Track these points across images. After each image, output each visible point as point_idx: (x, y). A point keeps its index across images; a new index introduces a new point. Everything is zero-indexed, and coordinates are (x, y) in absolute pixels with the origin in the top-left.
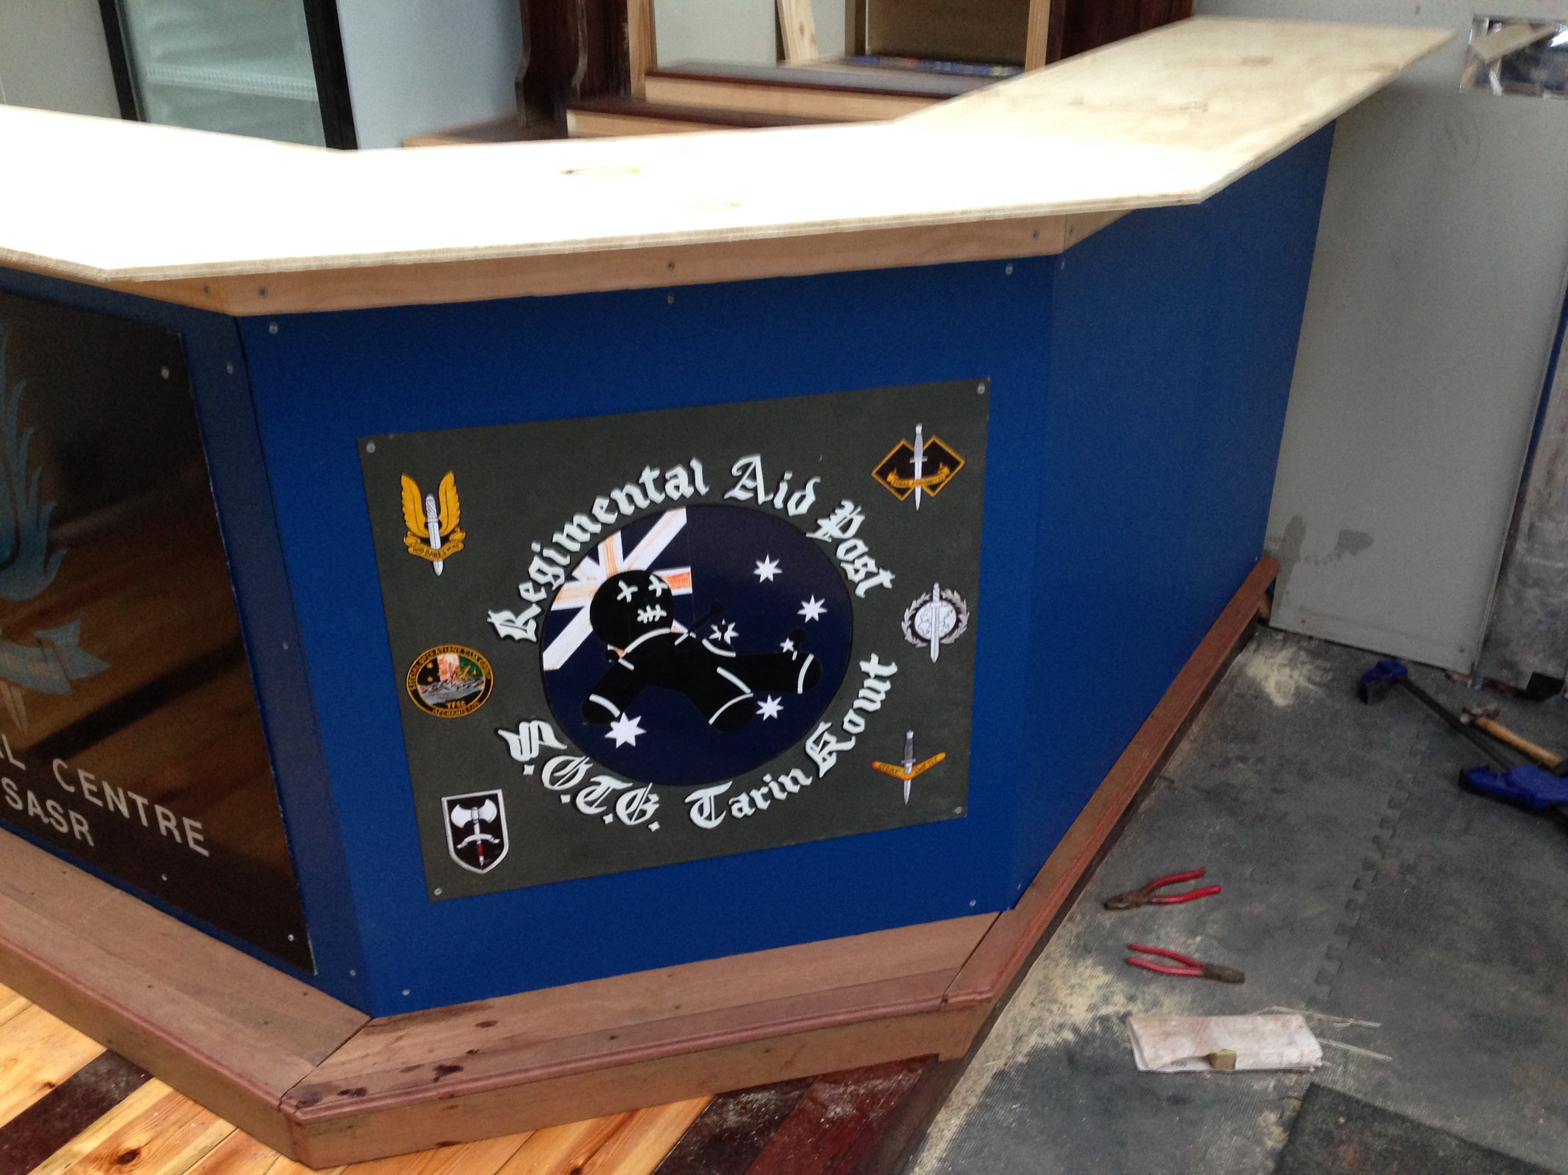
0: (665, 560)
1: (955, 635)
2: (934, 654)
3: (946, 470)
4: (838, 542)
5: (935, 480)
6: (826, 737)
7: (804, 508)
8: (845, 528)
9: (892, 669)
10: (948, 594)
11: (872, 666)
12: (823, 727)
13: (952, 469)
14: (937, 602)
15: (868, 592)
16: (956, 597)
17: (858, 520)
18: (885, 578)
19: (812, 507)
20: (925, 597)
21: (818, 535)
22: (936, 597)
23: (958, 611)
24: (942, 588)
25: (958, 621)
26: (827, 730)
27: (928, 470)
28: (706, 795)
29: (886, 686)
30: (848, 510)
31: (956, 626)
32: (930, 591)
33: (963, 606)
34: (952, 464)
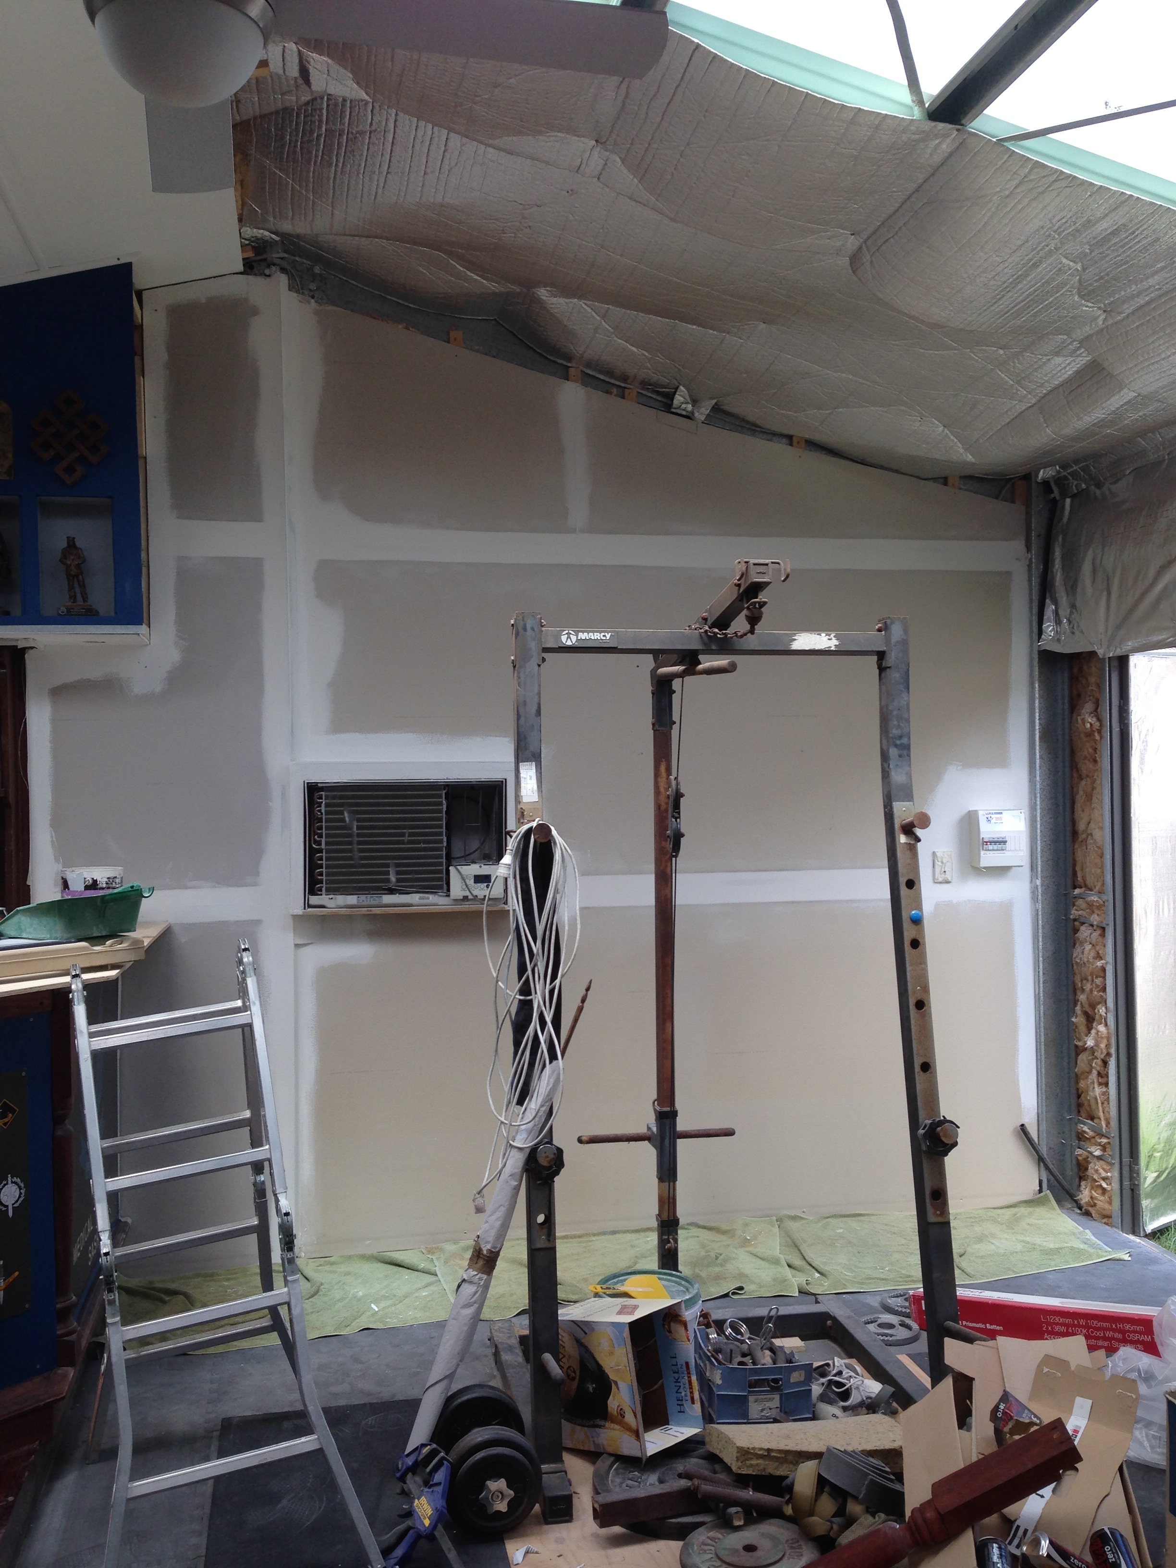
1: (19, 1202)
2: (10, 1214)
3: (10, 1115)
5: (6, 1120)
10: (15, 1179)
13: (13, 1115)
14: (10, 1185)
16: (18, 1180)
20: (4, 1182)
22: (10, 1182)
23: (20, 1188)
24: (12, 1177)
25: (21, 1193)
27: (3, 1115)
31: (20, 1197)
32: (7, 1179)
33: (22, 1185)
34: (13, 1111)
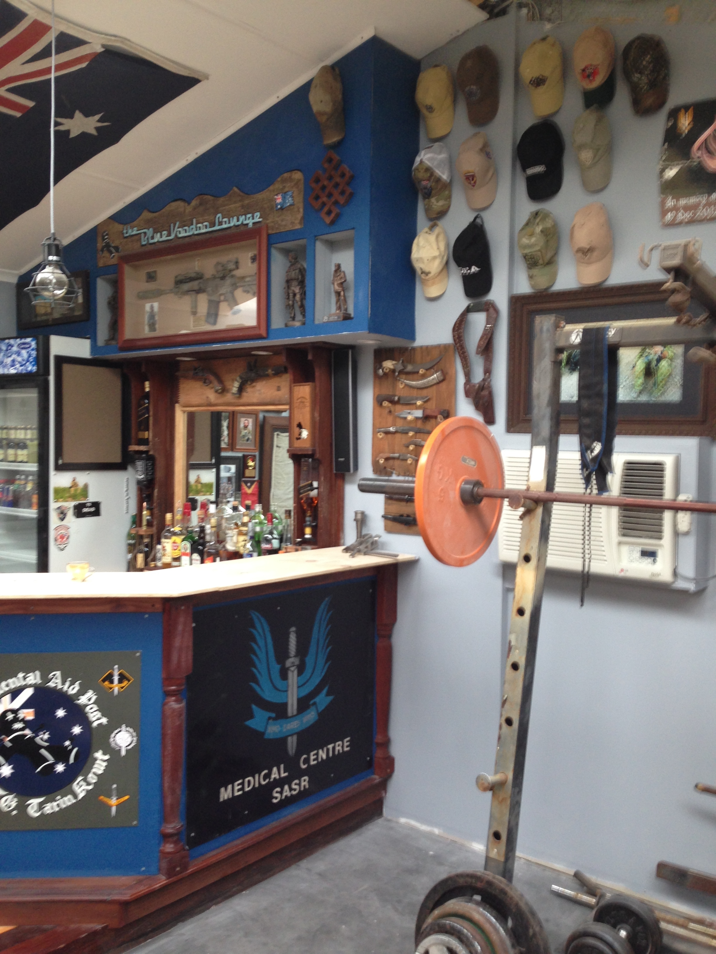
0: (25, 706)
1: (131, 746)
2: (123, 753)
3: (126, 682)
4: (87, 705)
5: (122, 685)
6: (82, 783)
7: (75, 691)
8: (89, 700)
9: (107, 757)
10: (128, 729)
11: (99, 755)
12: (80, 778)
13: (128, 682)
14: (124, 732)
15: (99, 725)
16: (131, 730)
17: (94, 698)
18: (104, 721)
19: (78, 691)
20: (119, 729)
21: (79, 702)
22: (124, 730)
23: (133, 736)
24: (127, 727)
25: (133, 740)
26: (82, 780)
27: (120, 681)
28: (35, 802)
29: (105, 764)
30: (90, 694)
31: (132, 742)
32: (121, 727)
33: (134, 734)
34: (129, 680)
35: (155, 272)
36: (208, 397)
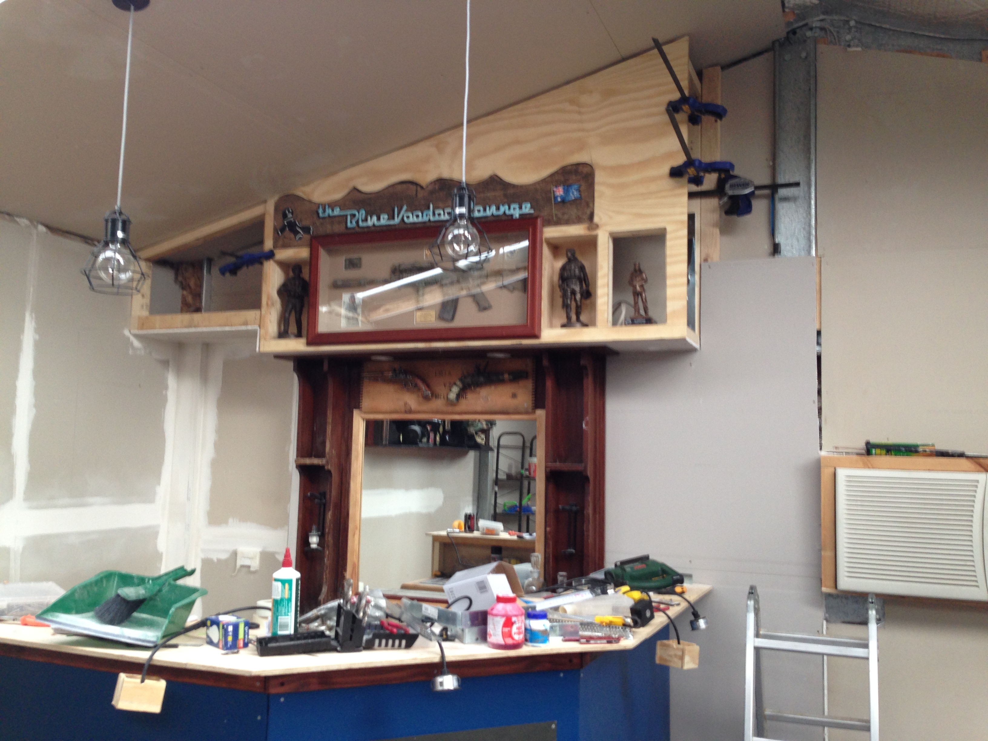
35: (360, 259)
36: (406, 404)
